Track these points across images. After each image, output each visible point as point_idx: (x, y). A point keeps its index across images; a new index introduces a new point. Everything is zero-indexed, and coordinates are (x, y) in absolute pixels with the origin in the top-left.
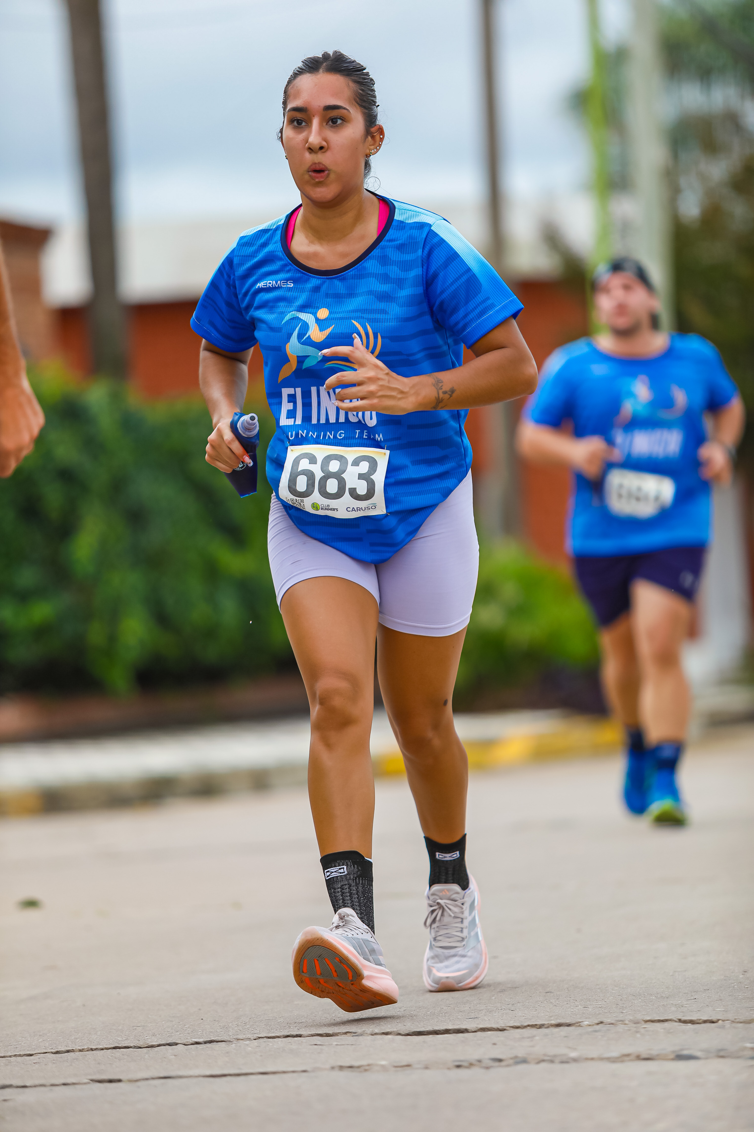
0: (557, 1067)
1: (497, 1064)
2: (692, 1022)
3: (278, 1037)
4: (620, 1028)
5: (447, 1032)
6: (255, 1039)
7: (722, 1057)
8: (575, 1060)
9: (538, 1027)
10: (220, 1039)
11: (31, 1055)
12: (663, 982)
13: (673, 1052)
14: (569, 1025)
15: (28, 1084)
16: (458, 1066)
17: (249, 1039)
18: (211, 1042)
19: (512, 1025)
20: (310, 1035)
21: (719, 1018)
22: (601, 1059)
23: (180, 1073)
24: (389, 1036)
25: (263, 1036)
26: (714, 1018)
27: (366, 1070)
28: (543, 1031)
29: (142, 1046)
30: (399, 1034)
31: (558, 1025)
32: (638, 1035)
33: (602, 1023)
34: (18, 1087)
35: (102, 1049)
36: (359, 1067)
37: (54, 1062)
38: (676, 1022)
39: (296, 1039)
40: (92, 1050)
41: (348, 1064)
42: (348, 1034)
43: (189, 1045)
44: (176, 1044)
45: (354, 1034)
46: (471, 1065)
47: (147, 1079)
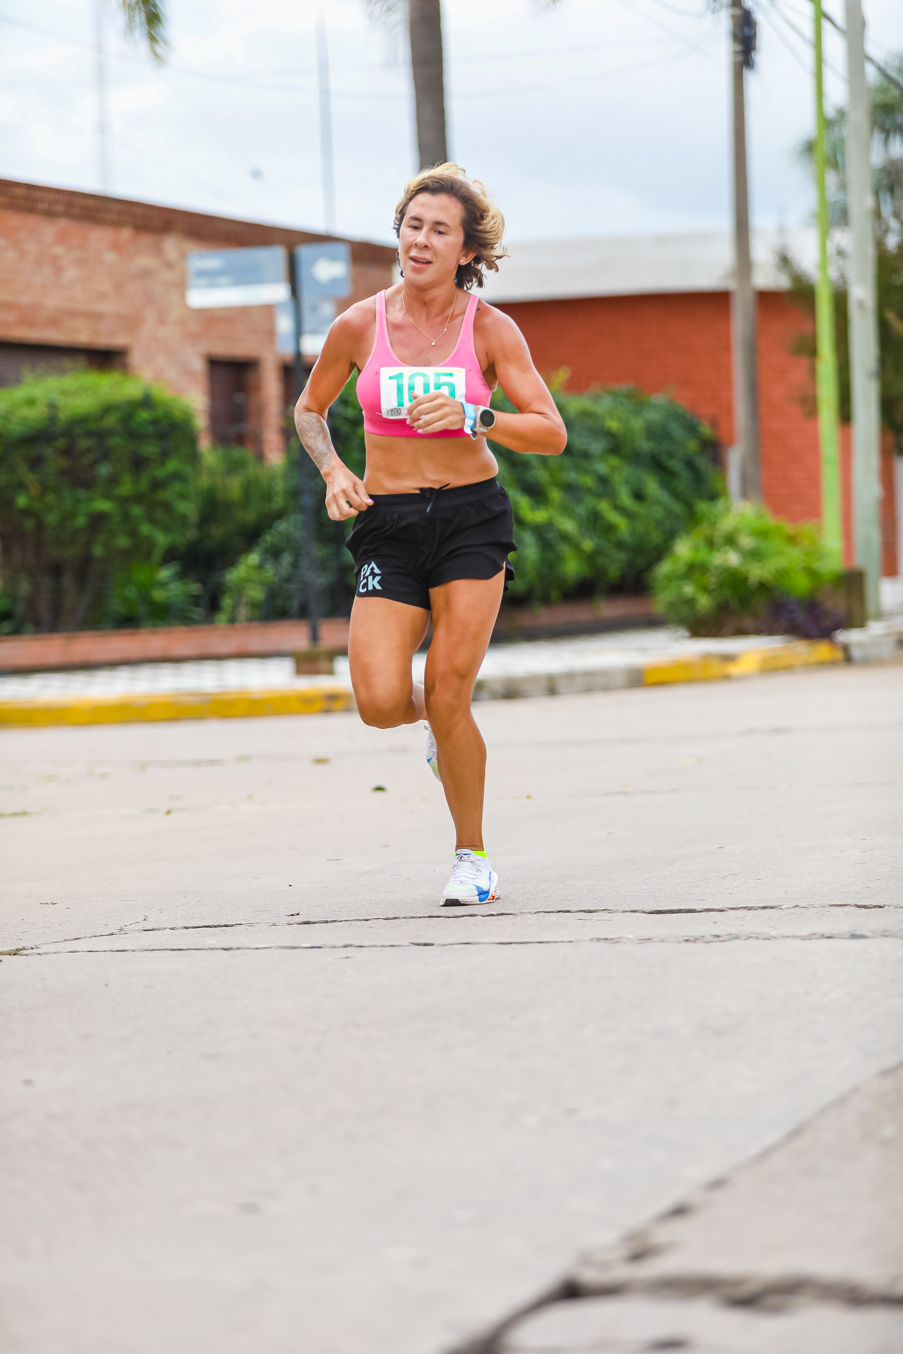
0: (761, 942)
1: (716, 939)
2: (865, 907)
3: (553, 912)
4: (811, 911)
5: (680, 911)
6: (535, 913)
7: (886, 936)
8: (775, 937)
9: (749, 909)
10: (508, 912)
11: (368, 920)
13: (849, 932)
14: (772, 908)
15: (364, 945)
16: (687, 941)
17: (530, 913)
18: (502, 914)
19: (729, 907)
20: (576, 911)
21: (885, 904)
22: (794, 937)
23: (476, 940)
24: (636, 914)
25: (541, 911)
26: (882, 904)
27: (617, 942)
28: (752, 912)
29: (450, 916)
30: (644, 912)
31: (764, 908)
32: (824, 918)
33: (797, 906)
34: (357, 947)
35: (420, 917)
36: (611, 939)
37: (384, 926)
38: (853, 906)
39: (565, 913)
40: (413, 917)
41: (604, 937)
42: (605, 911)
43: (485, 916)
44: (476, 915)
45: (610, 911)
46: (696, 940)
47: (453, 944)
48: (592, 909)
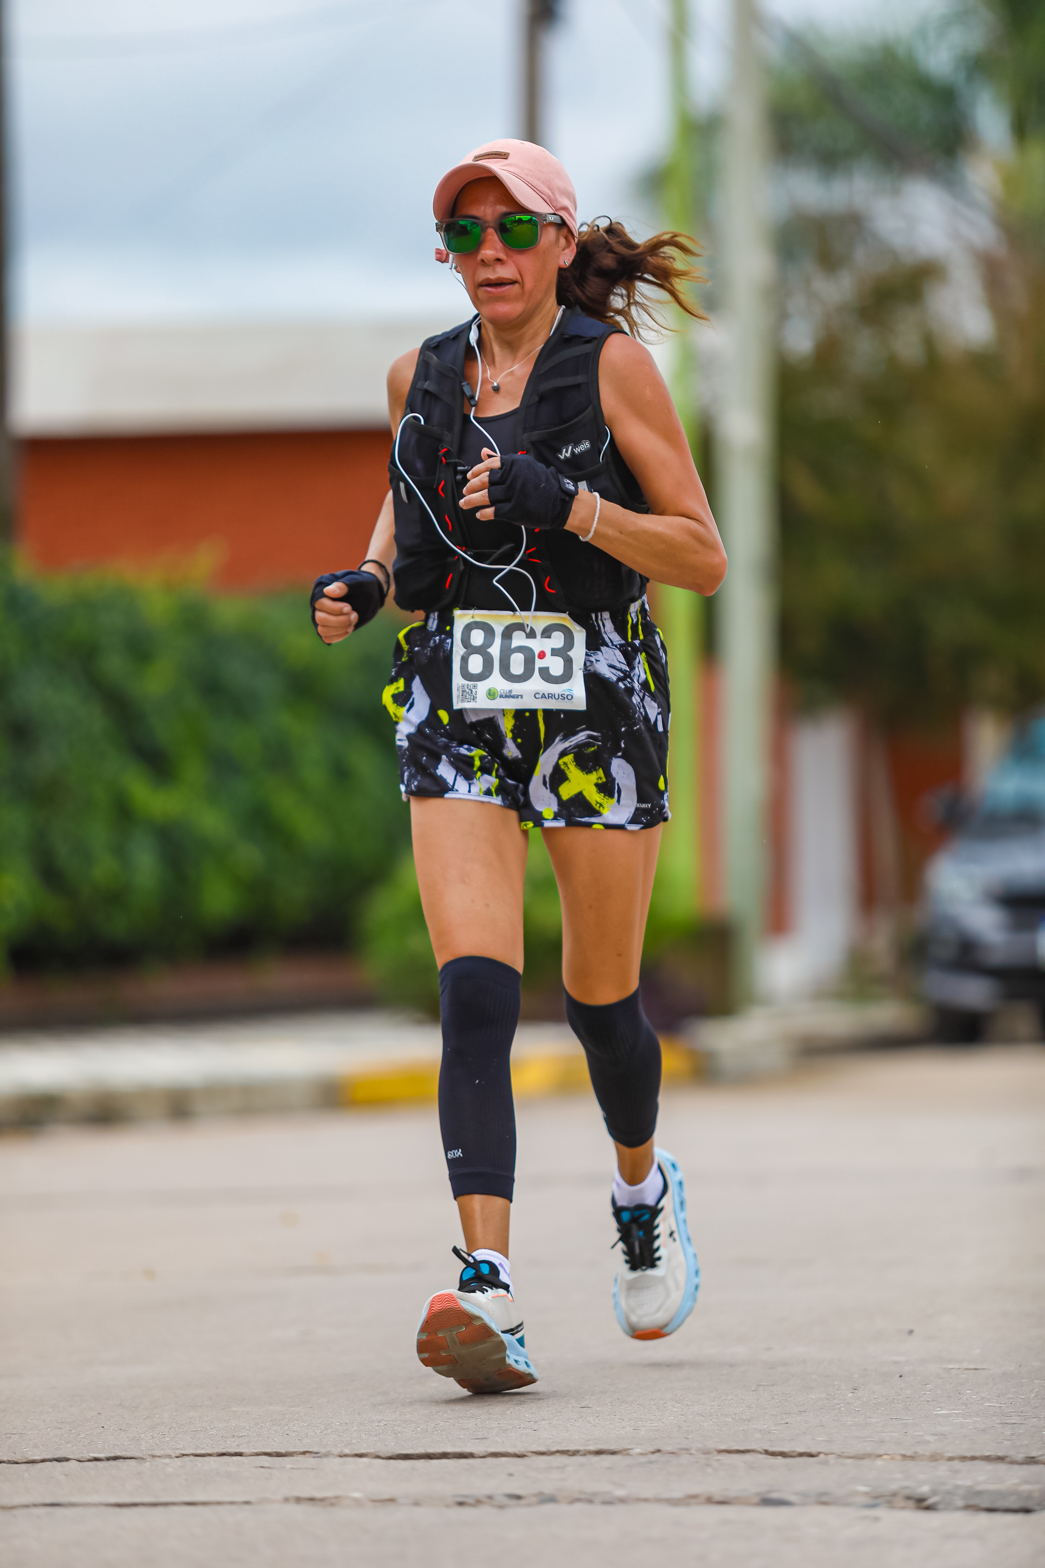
0: (597, 1509)
1: (514, 1502)
2: (783, 1455)
3: (210, 1455)
4: (684, 1459)
5: (444, 1456)
6: (178, 1457)
7: (825, 1503)
8: (622, 1501)
9: (570, 1454)
10: (128, 1454)
12: (742, 1399)
13: (758, 1494)
14: (613, 1453)
16: (461, 1504)
17: (170, 1456)
18: (115, 1458)
19: (534, 1450)
20: (254, 1454)
21: (820, 1450)
22: (658, 1500)
23: (74, 1499)
24: (365, 1460)
25: (188, 1453)
26: (813, 1450)
27: (332, 1505)
28: (578, 1459)
29: (20, 1461)
30: (378, 1457)
31: (599, 1453)
32: (709, 1470)
33: (659, 1451)
36: (322, 1500)
38: (761, 1453)
39: (234, 1458)
41: (308, 1496)
42: (307, 1455)
43: (85, 1461)
44: (67, 1460)
45: (315, 1455)
46: (478, 1502)
47: (27, 1506)
48: (283, 1451)
